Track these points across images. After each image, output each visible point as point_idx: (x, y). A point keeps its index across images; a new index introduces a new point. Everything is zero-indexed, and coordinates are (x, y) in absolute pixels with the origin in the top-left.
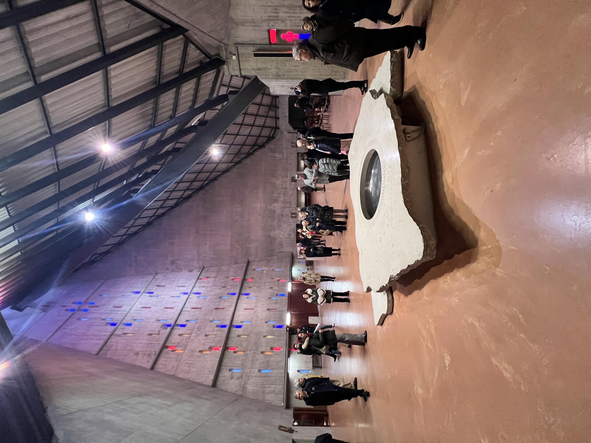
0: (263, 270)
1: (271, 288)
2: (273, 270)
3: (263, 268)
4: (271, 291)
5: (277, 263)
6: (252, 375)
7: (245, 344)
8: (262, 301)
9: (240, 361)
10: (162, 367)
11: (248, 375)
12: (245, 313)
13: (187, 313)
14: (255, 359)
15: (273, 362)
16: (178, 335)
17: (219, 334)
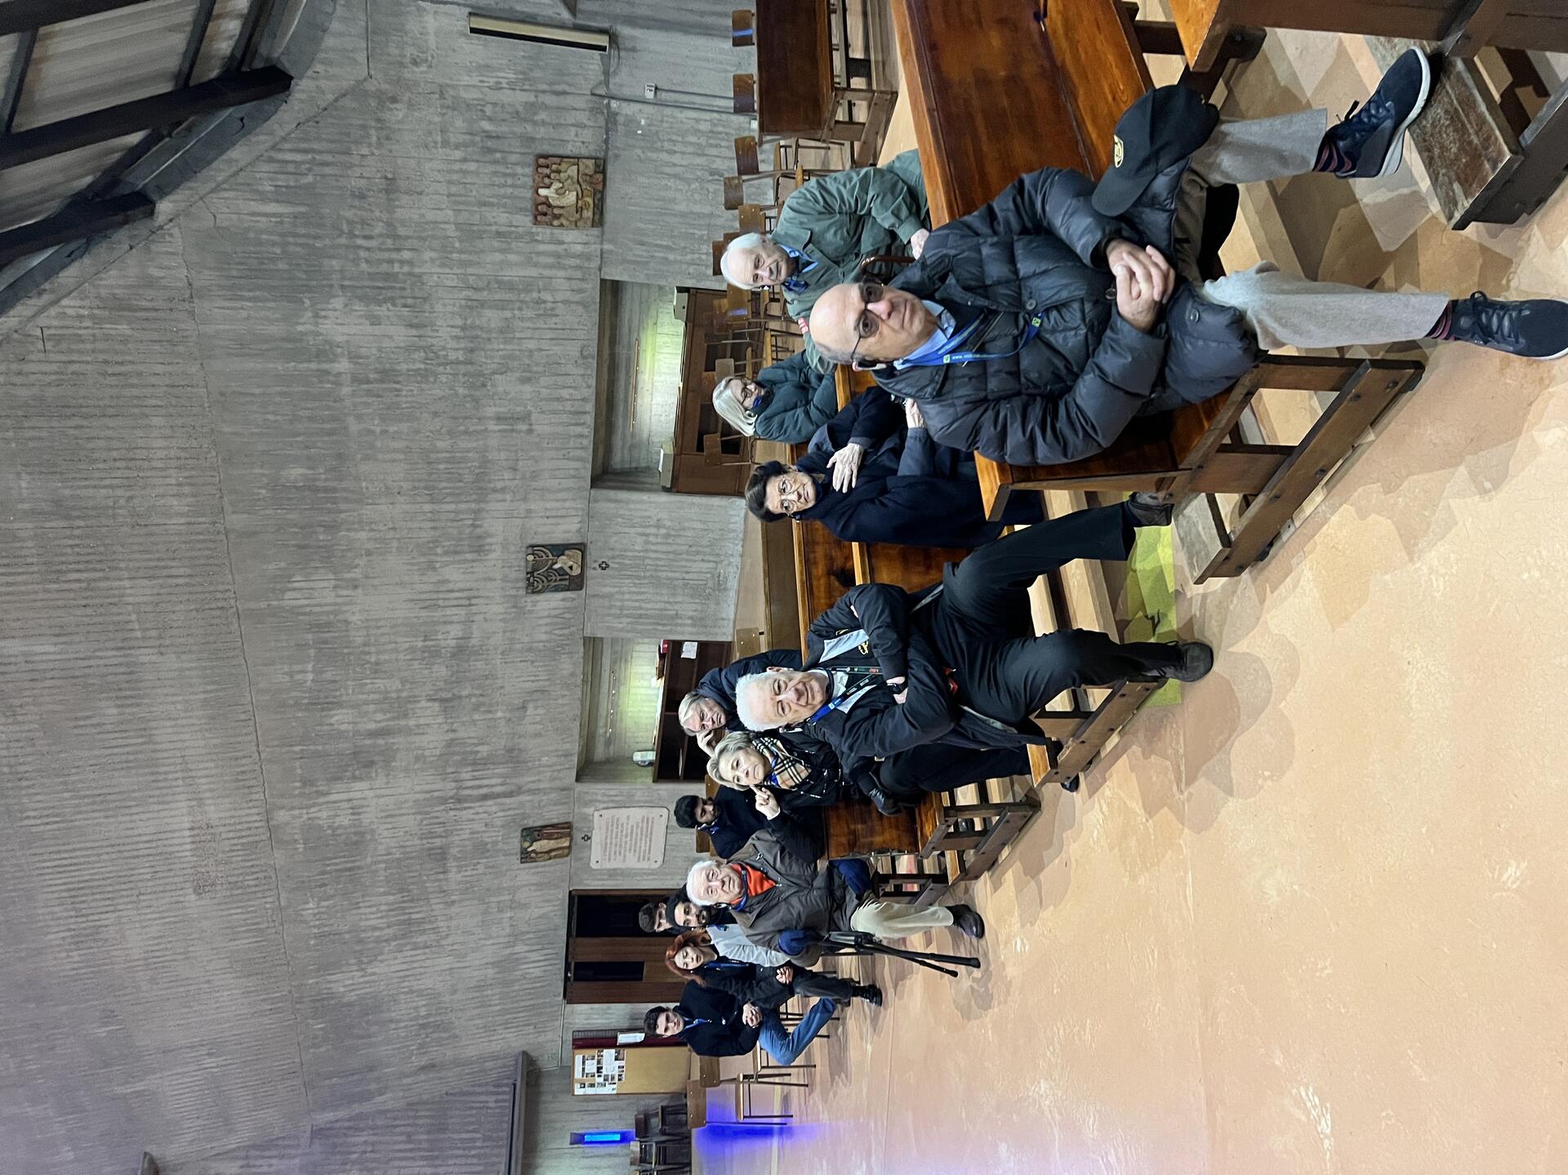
5: (402, 1159)
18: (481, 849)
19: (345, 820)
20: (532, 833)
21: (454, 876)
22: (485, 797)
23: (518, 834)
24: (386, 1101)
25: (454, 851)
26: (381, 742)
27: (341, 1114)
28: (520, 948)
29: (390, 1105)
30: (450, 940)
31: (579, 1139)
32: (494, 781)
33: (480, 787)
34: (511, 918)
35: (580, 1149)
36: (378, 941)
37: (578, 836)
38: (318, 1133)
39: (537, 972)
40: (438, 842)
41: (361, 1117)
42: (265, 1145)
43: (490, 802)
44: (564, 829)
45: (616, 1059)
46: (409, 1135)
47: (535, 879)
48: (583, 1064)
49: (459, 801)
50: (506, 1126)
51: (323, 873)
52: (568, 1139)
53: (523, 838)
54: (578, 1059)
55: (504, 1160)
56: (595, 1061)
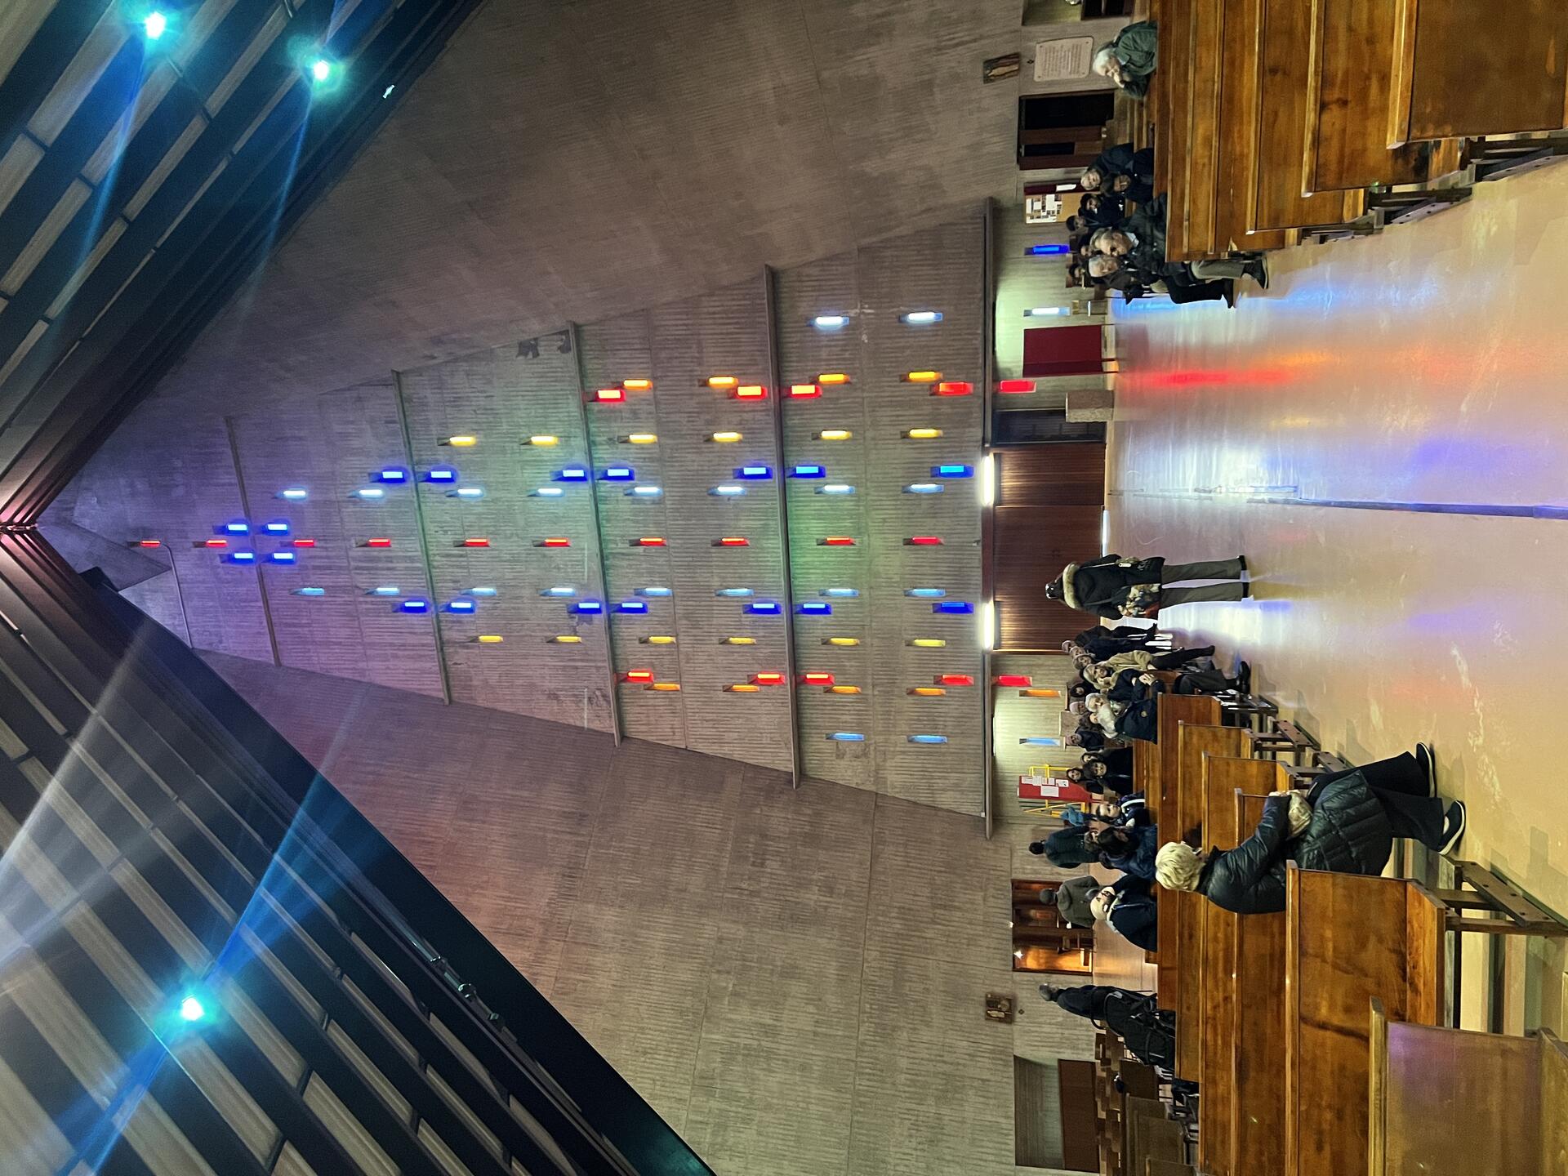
4: (907, 453)
5: (917, 265)
6: (892, 749)
7: (851, 666)
8: (878, 503)
9: (850, 715)
10: (643, 728)
11: (883, 748)
12: (825, 559)
13: (625, 563)
14: (893, 709)
15: (948, 719)
16: (637, 642)
17: (764, 637)
18: (956, 78)
19: (865, 71)
20: (991, 64)
21: (939, 96)
22: (957, 45)
23: (982, 64)
24: (903, 230)
25: (938, 81)
26: (885, 20)
27: (874, 239)
28: (985, 135)
29: (904, 233)
30: (938, 135)
31: (1030, 252)
32: (960, 35)
33: (954, 39)
34: (978, 118)
35: (1030, 258)
36: (891, 140)
37: (1025, 61)
38: (861, 250)
39: (998, 149)
40: (926, 77)
41: (889, 240)
42: (832, 258)
43: (961, 48)
44: (1015, 58)
45: (1056, 200)
46: (919, 251)
47: (996, 92)
48: (1031, 204)
49: (940, 50)
50: (981, 244)
51: (854, 104)
52: (1023, 252)
53: (986, 68)
54: (1029, 201)
55: (981, 266)
56: (1040, 203)
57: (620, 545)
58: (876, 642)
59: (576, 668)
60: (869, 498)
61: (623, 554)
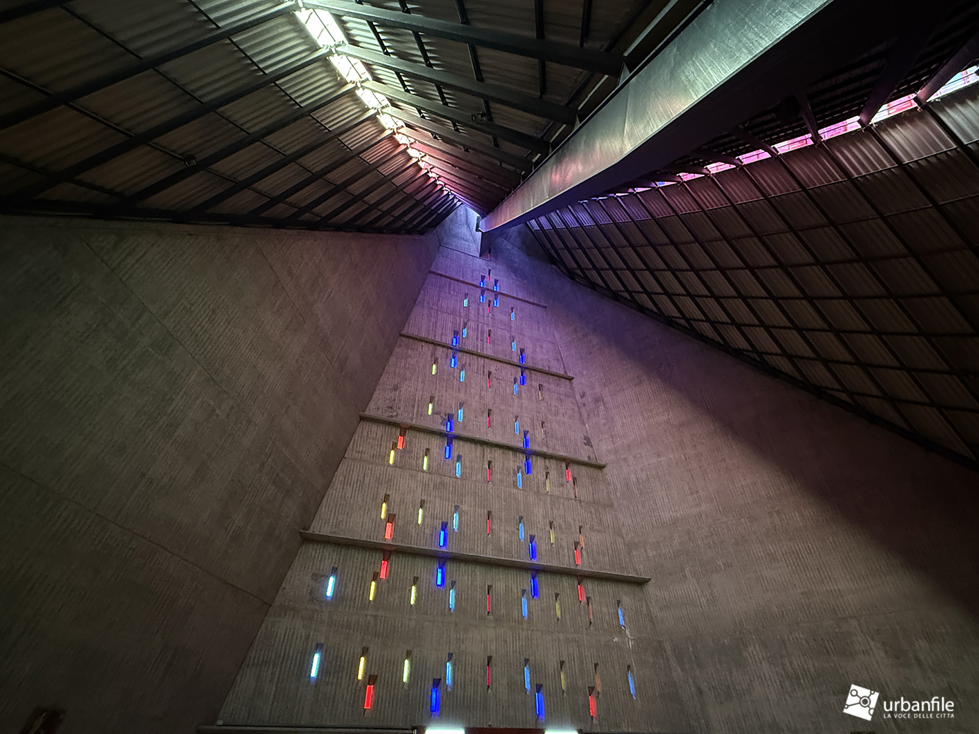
0: (621, 632)
1: (562, 663)
2: (629, 666)
3: (628, 632)
4: (552, 664)
6: (313, 627)
7: (394, 599)
8: (517, 638)
9: (352, 592)
10: (365, 433)
11: (315, 617)
12: (478, 589)
13: (478, 454)
14: (351, 631)
15: (334, 686)
16: (427, 447)
17: (424, 533)
19: (858, 647)
26: (913, 661)
30: (788, 698)
36: (783, 664)
51: (823, 639)
57: (489, 456)
58: (413, 624)
59: (413, 407)
60: (521, 631)
61: (484, 455)
